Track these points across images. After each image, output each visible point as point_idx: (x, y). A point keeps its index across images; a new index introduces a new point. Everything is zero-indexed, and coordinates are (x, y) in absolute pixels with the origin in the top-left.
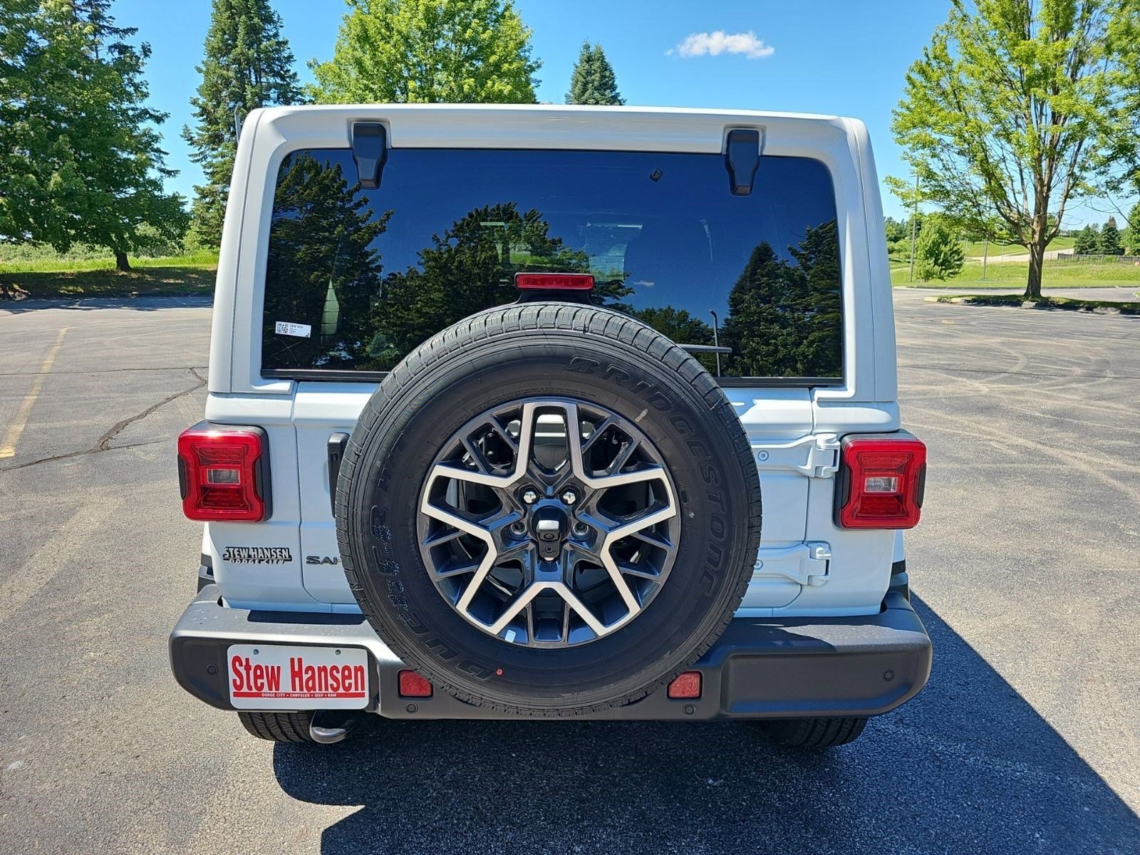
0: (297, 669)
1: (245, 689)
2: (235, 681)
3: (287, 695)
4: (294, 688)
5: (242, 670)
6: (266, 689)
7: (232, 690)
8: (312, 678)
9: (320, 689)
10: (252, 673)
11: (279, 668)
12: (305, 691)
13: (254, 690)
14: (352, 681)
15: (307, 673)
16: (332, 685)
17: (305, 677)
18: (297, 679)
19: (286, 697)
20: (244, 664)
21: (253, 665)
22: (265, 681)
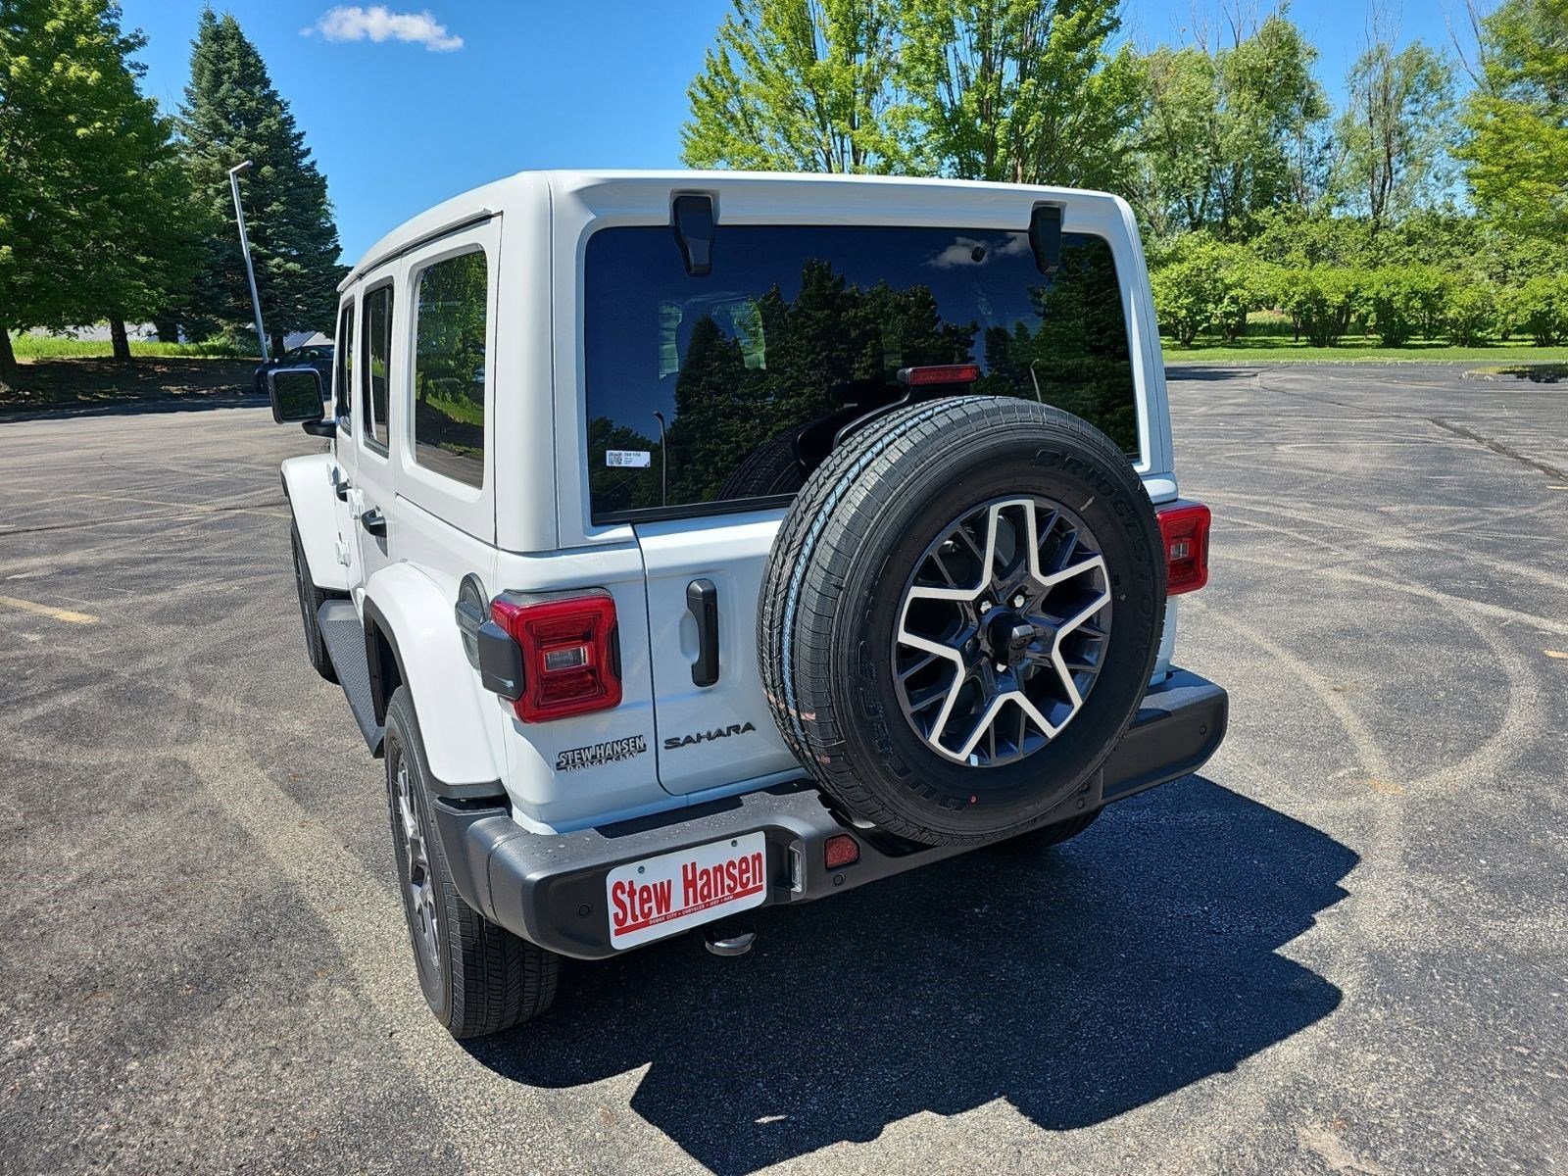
0: (690, 877)
1: (630, 922)
2: (616, 915)
3: (679, 914)
4: (687, 903)
5: (625, 898)
6: (654, 914)
7: (613, 927)
8: (708, 884)
9: (716, 895)
10: (637, 897)
11: (669, 882)
12: (700, 902)
13: (641, 920)
14: (750, 874)
15: (701, 879)
16: (729, 886)
17: (700, 884)
18: (691, 890)
19: (678, 916)
20: (627, 889)
21: (637, 888)
22: (653, 904)
